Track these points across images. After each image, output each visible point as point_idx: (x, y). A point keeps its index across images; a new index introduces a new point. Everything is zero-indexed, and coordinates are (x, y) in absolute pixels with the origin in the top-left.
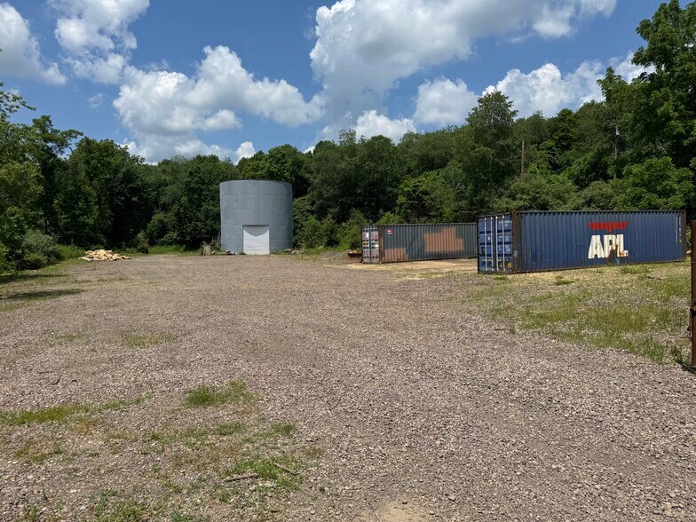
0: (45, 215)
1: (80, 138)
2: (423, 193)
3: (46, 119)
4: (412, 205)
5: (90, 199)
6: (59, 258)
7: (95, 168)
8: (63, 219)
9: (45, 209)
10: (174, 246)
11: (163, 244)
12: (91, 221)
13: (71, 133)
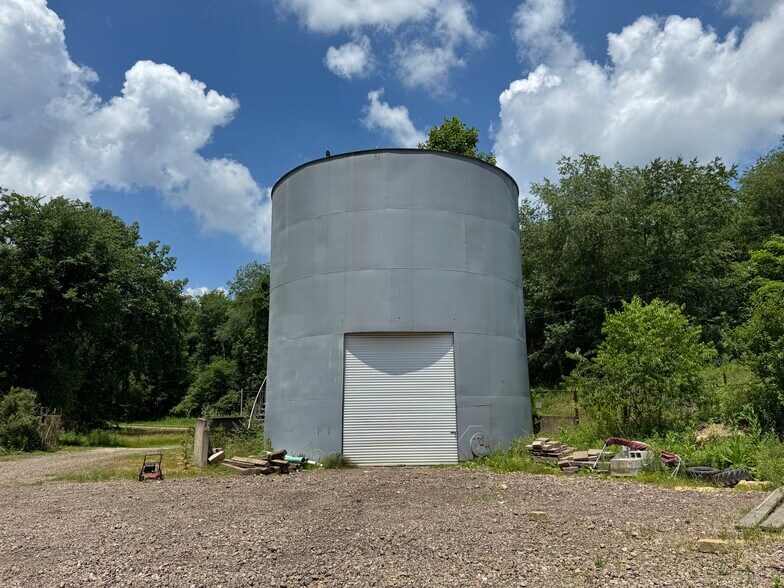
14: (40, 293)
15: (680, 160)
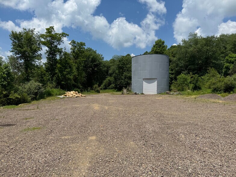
3: (52, 28)
10: (113, 90)
11: (109, 89)
14: (91, 69)
15: (214, 36)
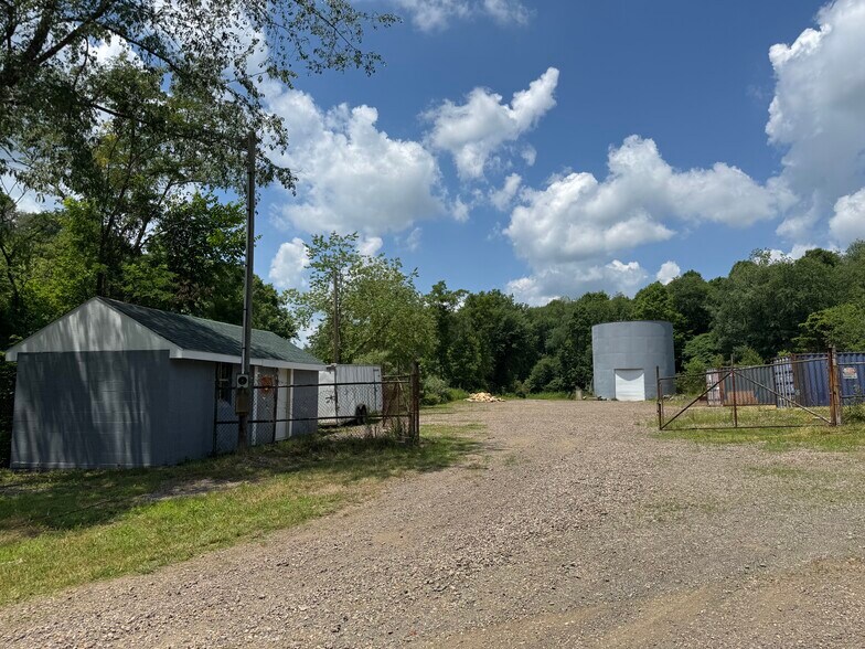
0: (441, 363)
1: (466, 295)
2: (823, 327)
3: (442, 283)
4: (810, 342)
5: (475, 348)
6: (450, 399)
7: (479, 320)
8: (454, 366)
9: (441, 357)
10: (560, 393)
11: (548, 390)
12: (475, 368)
13: (459, 293)
14: (504, 345)
